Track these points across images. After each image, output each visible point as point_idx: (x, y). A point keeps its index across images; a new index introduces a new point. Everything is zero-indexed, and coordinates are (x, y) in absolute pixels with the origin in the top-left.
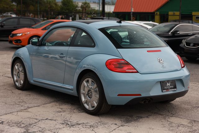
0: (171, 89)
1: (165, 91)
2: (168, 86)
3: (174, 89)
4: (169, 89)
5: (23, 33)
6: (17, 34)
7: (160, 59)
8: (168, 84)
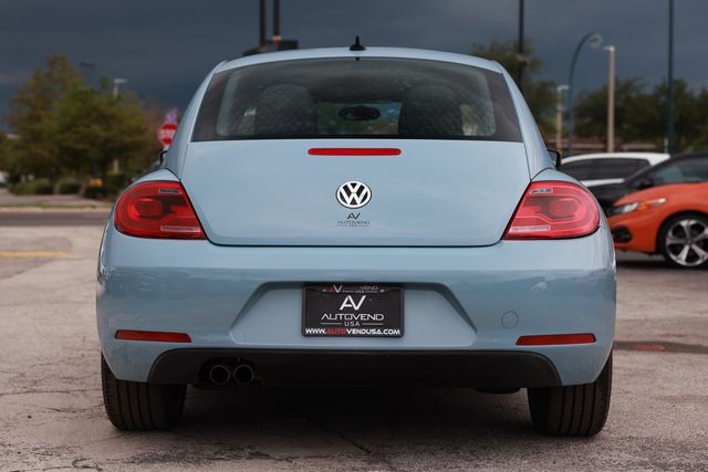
0: (361, 326)
1: (323, 331)
2: (351, 310)
3: (382, 328)
4: (350, 327)
5: (640, 202)
6: (623, 206)
7: (350, 187)
8: (349, 302)
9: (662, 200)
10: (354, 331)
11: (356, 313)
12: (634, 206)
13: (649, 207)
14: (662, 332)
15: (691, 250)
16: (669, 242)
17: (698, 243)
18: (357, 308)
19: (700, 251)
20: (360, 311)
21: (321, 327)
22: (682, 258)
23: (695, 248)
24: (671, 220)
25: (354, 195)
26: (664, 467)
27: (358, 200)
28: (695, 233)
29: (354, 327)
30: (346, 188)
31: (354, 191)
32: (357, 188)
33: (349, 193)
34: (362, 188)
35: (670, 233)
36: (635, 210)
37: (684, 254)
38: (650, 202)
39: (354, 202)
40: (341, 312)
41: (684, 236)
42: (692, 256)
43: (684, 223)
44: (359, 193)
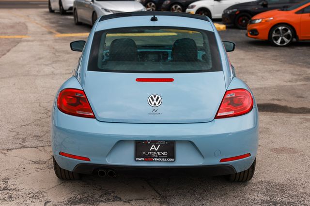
0: (158, 157)
1: (143, 159)
2: (154, 151)
3: (166, 158)
4: (154, 158)
5: (262, 19)
6: (255, 20)
7: (153, 97)
8: (153, 147)
9: (272, 18)
10: (155, 159)
11: (156, 152)
12: (260, 20)
13: (266, 21)
14: (272, 97)
15: (282, 39)
16: (273, 36)
17: (285, 36)
18: (156, 150)
19: (286, 40)
20: (158, 151)
21: (142, 157)
22: (278, 42)
23: (284, 38)
24: (274, 27)
25: (155, 101)
26: (275, 203)
27: (157, 103)
28: (284, 31)
29: (156, 158)
30: (152, 98)
31: (155, 99)
32: (156, 97)
33: (153, 100)
34: (158, 98)
35: (274, 32)
36: (260, 22)
37: (279, 41)
38: (266, 19)
39: (155, 104)
40: (150, 151)
41: (280, 33)
42: (283, 42)
43: (280, 28)
44: (157, 100)
